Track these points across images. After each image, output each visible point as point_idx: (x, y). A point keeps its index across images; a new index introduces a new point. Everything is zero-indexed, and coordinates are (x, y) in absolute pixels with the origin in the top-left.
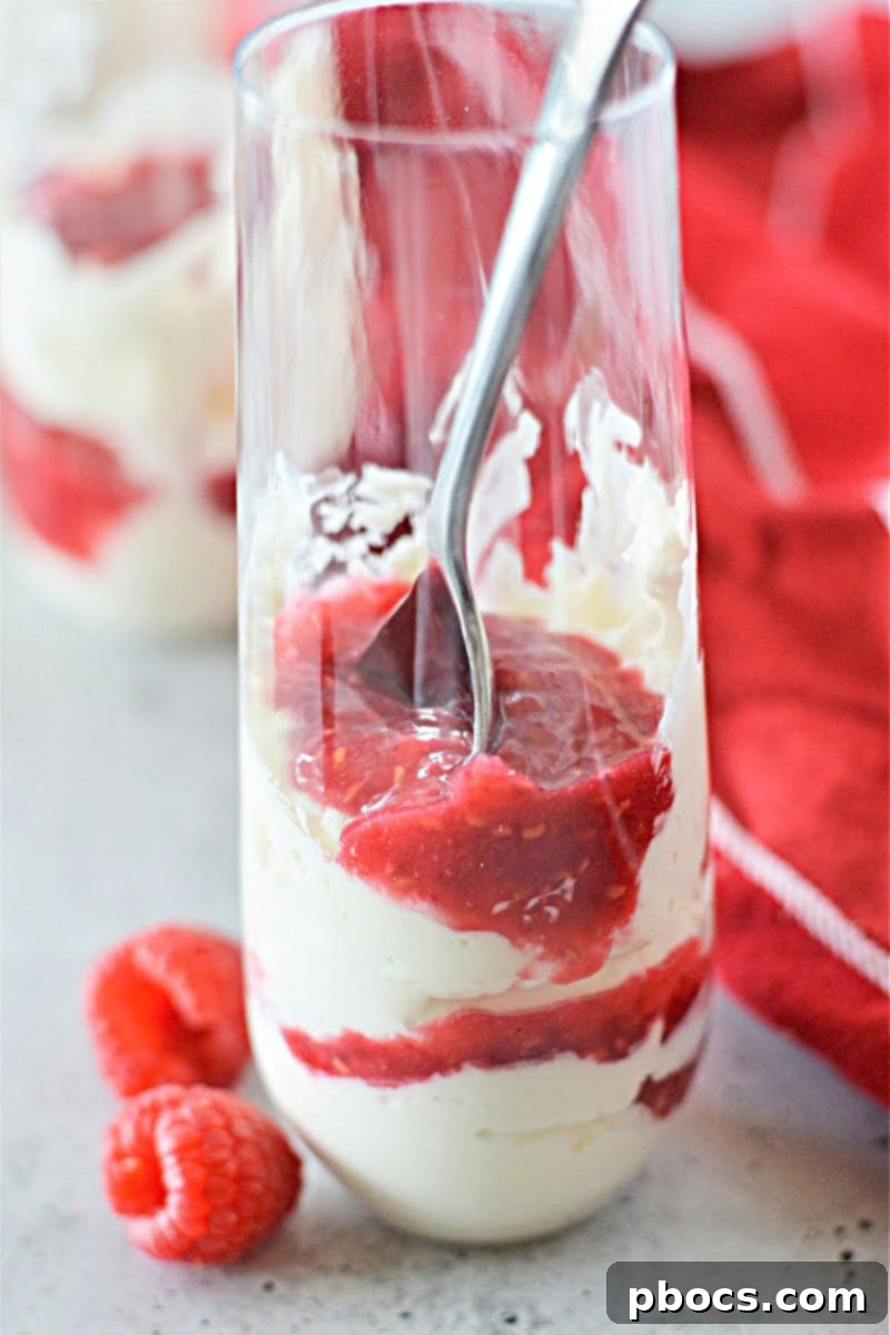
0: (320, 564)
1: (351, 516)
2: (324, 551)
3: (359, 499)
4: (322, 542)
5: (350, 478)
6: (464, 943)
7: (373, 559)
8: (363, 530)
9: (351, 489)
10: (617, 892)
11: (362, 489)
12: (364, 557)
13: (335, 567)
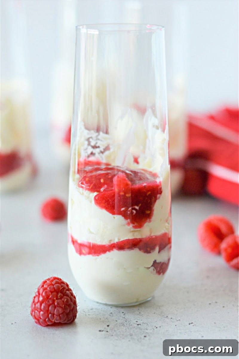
0: (89, 152)
1: (97, 143)
2: (90, 150)
3: (99, 139)
4: (90, 147)
5: (97, 134)
6: (114, 218)
7: (101, 154)
8: (99, 147)
9: (97, 136)
10: (148, 212)
11: (99, 137)
12: (99, 153)
13: (92, 154)
